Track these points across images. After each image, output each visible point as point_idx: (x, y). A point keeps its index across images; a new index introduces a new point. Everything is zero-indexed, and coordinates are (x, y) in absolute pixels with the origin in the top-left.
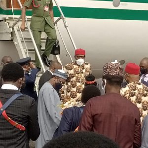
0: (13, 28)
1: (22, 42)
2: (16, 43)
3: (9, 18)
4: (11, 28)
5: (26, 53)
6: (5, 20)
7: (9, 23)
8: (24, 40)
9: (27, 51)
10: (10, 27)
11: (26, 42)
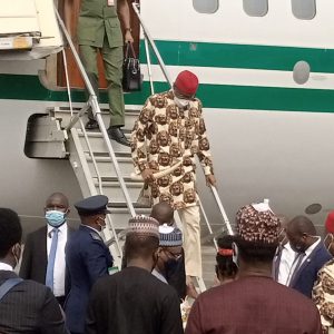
0: (69, 132)
1: (89, 161)
2: (75, 165)
3: (61, 108)
4: (65, 131)
5: (97, 186)
6: (53, 113)
7: (60, 120)
8: (94, 158)
9: (101, 183)
10: (63, 129)
11: (97, 161)
